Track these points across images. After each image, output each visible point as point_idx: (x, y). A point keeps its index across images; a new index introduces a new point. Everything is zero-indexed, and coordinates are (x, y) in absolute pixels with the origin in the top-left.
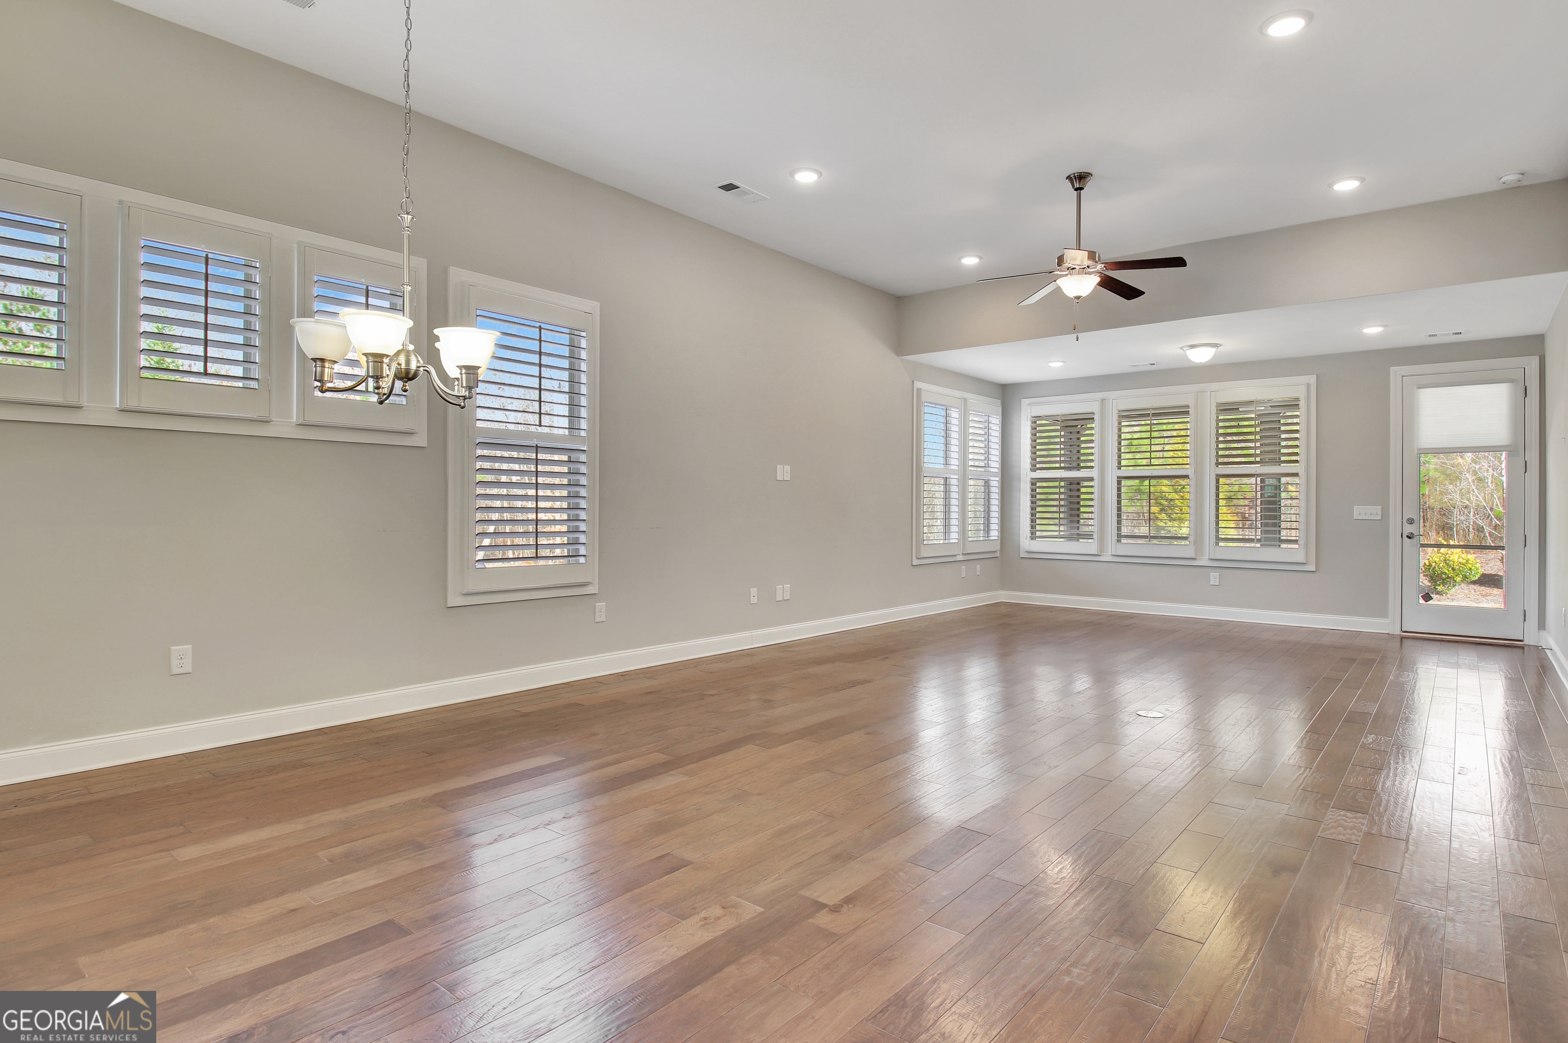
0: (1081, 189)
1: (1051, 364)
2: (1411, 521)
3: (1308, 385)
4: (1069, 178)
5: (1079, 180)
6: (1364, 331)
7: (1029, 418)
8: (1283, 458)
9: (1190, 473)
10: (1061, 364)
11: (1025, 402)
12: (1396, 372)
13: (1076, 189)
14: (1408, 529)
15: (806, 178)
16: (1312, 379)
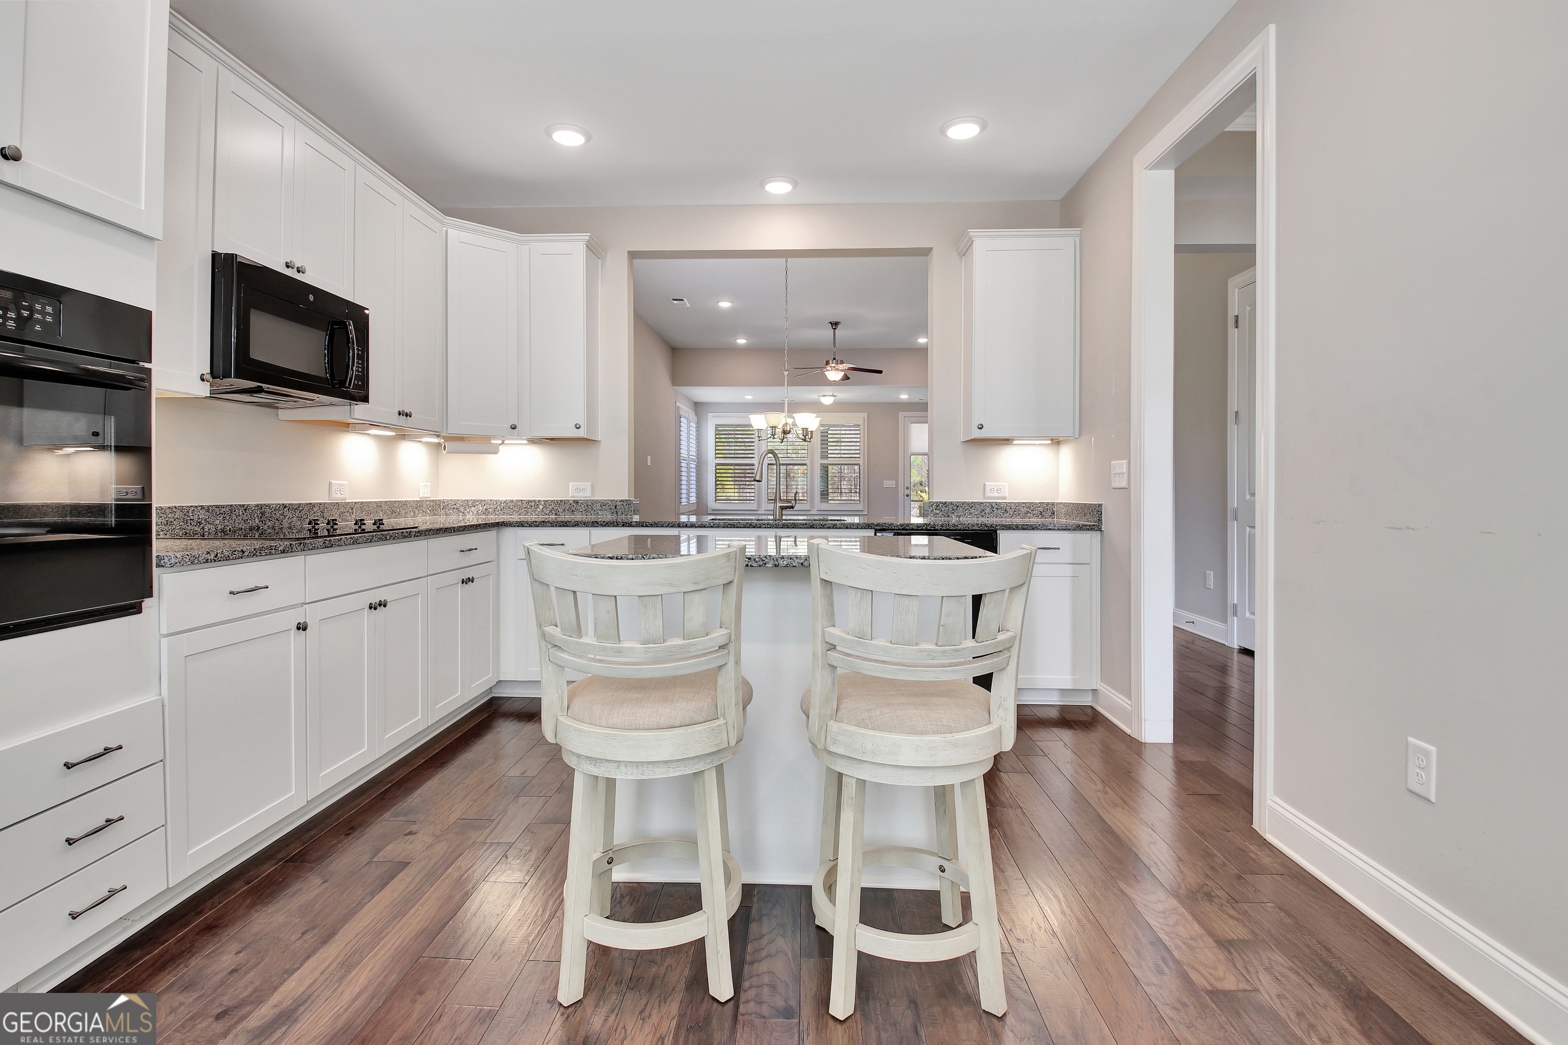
0: (835, 329)
1: (745, 397)
2: (907, 488)
3: (864, 418)
4: (830, 323)
5: (835, 325)
6: (900, 396)
7: (714, 426)
8: (829, 456)
9: (808, 462)
10: (752, 397)
11: (710, 415)
12: (901, 415)
13: (833, 329)
14: (907, 492)
15: (725, 305)
16: (865, 415)
